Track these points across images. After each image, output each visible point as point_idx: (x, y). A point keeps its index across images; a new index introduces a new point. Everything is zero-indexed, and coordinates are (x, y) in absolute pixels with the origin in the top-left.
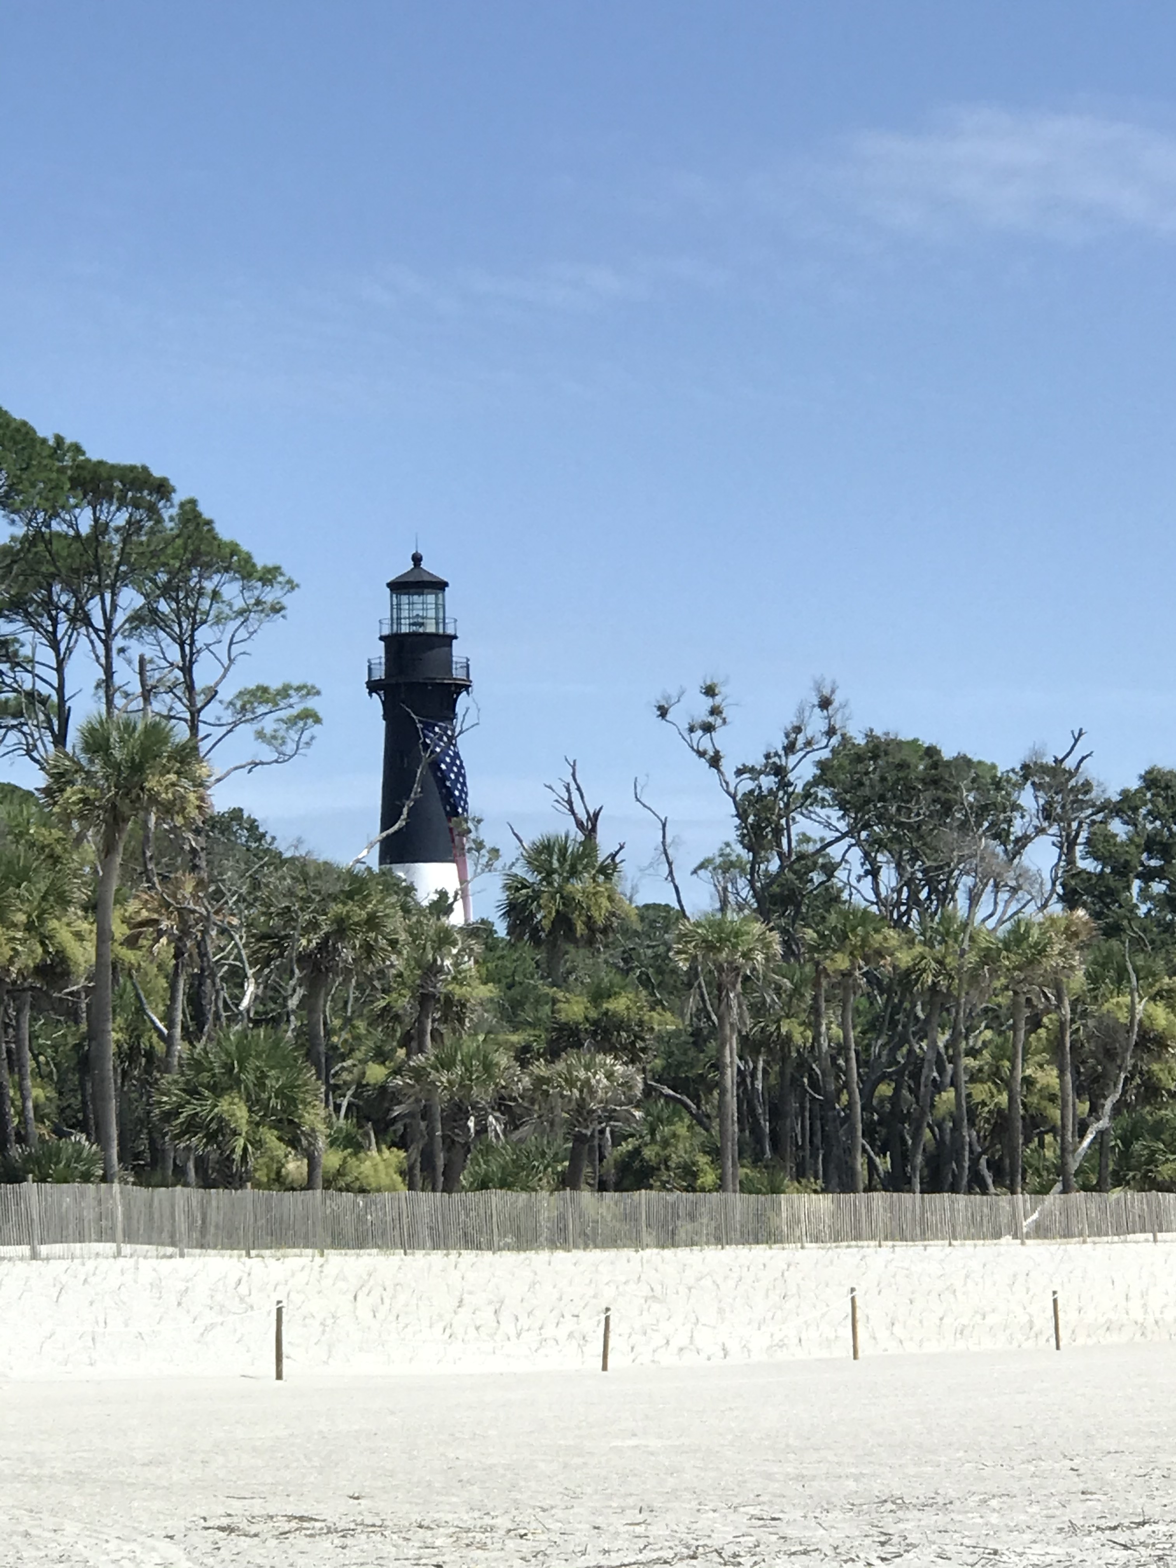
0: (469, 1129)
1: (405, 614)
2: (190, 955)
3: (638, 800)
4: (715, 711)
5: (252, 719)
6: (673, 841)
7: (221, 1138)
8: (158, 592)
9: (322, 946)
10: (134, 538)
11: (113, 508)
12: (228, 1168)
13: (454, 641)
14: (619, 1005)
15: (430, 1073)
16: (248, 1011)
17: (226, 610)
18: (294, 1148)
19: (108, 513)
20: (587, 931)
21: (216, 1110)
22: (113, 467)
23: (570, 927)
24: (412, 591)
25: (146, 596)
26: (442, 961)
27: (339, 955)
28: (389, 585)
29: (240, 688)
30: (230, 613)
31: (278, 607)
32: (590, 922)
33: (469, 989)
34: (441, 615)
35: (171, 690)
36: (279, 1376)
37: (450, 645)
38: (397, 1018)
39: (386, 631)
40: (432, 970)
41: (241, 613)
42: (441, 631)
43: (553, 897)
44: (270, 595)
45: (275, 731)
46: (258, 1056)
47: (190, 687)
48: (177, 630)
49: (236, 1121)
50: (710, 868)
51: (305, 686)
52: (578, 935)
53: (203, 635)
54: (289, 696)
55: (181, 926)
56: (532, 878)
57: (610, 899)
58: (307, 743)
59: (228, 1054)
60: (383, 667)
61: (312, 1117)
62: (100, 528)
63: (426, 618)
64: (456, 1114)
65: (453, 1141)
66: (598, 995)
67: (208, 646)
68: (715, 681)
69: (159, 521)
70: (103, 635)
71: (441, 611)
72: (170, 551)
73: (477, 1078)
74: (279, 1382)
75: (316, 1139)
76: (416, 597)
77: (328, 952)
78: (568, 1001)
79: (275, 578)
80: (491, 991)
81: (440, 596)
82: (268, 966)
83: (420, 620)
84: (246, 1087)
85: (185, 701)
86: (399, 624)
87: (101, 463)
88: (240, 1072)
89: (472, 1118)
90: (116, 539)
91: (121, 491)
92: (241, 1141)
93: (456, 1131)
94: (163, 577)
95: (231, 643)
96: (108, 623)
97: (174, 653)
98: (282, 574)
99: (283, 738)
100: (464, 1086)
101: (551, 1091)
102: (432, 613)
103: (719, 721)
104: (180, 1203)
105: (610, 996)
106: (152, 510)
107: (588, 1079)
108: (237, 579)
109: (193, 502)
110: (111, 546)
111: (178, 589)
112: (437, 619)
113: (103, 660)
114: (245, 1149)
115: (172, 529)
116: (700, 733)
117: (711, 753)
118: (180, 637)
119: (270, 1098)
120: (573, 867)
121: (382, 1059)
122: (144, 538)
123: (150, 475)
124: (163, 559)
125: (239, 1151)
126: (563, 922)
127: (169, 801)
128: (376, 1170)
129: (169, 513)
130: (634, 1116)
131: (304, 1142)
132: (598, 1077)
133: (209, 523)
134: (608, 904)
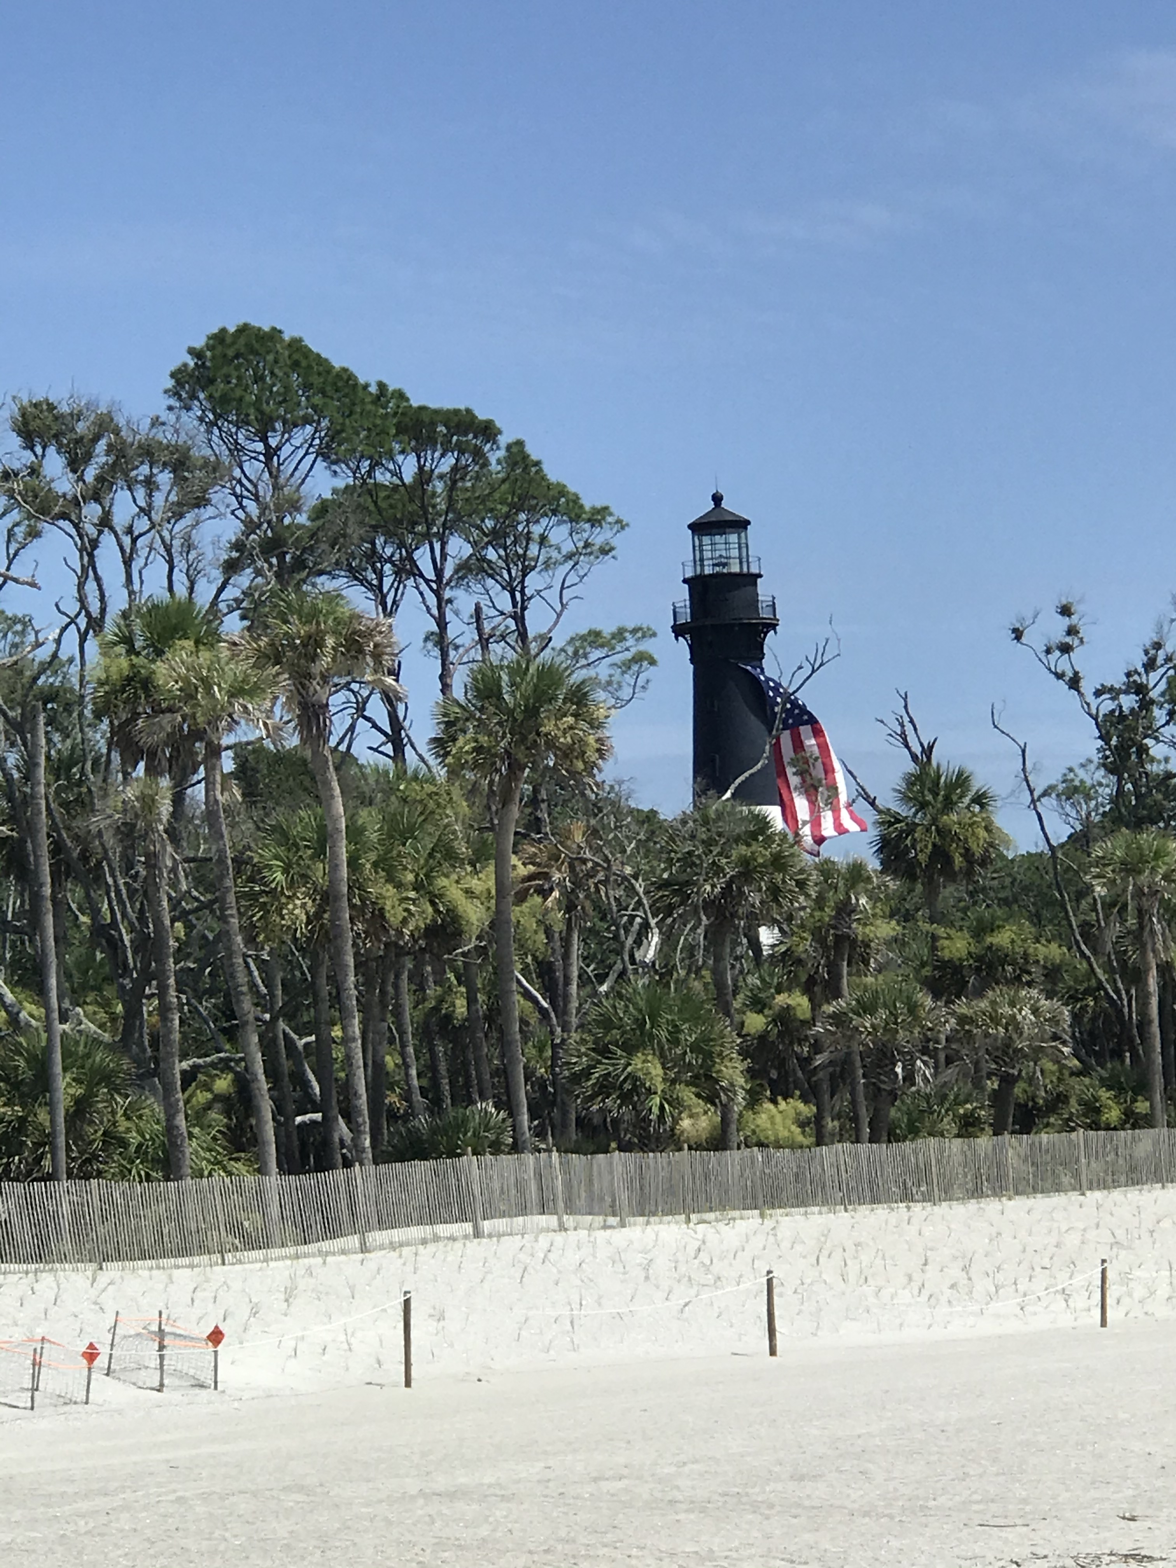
0: (896, 1074)
1: (707, 554)
2: (583, 908)
3: (996, 727)
4: (1072, 631)
5: (589, 665)
6: (1034, 769)
7: (636, 1098)
8: (486, 539)
9: (727, 890)
10: (460, 484)
11: (437, 455)
12: (644, 1130)
13: (759, 580)
14: (1003, 938)
15: (852, 1019)
16: (654, 963)
17: (555, 554)
18: (713, 1104)
19: (432, 460)
20: (965, 864)
21: (629, 1069)
22: (436, 412)
23: (948, 860)
24: (714, 531)
25: (474, 544)
26: (857, 900)
27: (746, 900)
28: (690, 527)
29: (572, 634)
30: (559, 557)
31: (607, 548)
32: (967, 854)
33: (873, 928)
34: (744, 554)
35: (503, 637)
36: (773, 1352)
37: (755, 584)
38: (799, 962)
39: (689, 574)
40: (845, 909)
41: (569, 556)
42: (745, 570)
43: (928, 830)
44: (599, 537)
45: (611, 676)
46: (671, 1012)
47: (523, 634)
48: (506, 576)
49: (652, 1079)
50: (1054, 795)
51: (640, 629)
52: (957, 868)
53: (533, 581)
54: (625, 639)
55: (573, 879)
56: (904, 811)
57: (986, 829)
58: (643, 687)
59: (640, 1011)
60: (688, 610)
61: (731, 1071)
62: (424, 476)
63: (730, 558)
64: (880, 1060)
65: (879, 1089)
66: (981, 930)
67: (538, 592)
68: (1070, 600)
69: (486, 464)
70: (434, 586)
71: (744, 550)
72: (497, 495)
73: (903, 1021)
74: (773, 1358)
75: (735, 1094)
76: (717, 537)
77: (733, 898)
78: (949, 938)
79: (604, 518)
80: (894, 929)
81: (743, 535)
82: (670, 915)
83: (723, 560)
84: (659, 1042)
85: (519, 650)
86: (702, 566)
87: (422, 408)
88: (652, 1028)
89: (899, 1064)
90: (439, 486)
91: (445, 435)
92: (657, 1100)
93: (882, 1077)
94: (489, 524)
95: (562, 588)
96: (439, 572)
97: (504, 601)
98: (611, 514)
99: (619, 683)
100: (889, 1030)
101: (975, 1031)
102: (735, 553)
103: (1076, 642)
104: (618, 1169)
105: (992, 931)
106: (478, 454)
107: (1013, 1017)
108: (565, 522)
109: (520, 443)
110: (434, 494)
111: (506, 535)
112: (740, 558)
113: (435, 612)
114: (662, 1108)
115: (498, 473)
116: (1057, 653)
117: (1070, 674)
118: (510, 584)
119: (685, 1053)
120: (947, 798)
121: (759, 1006)
122: (469, 484)
123: (474, 417)
124: (490, 505)
125: (656, 1110)
126: (940, 854)
127: (567, 745)
128: (773, 1123)
129: (495, 456)
130: (1062, 1052)
131: (723, 1097)
132: (1024, 1013)
133: (537, 464)
134: (986, 835)
